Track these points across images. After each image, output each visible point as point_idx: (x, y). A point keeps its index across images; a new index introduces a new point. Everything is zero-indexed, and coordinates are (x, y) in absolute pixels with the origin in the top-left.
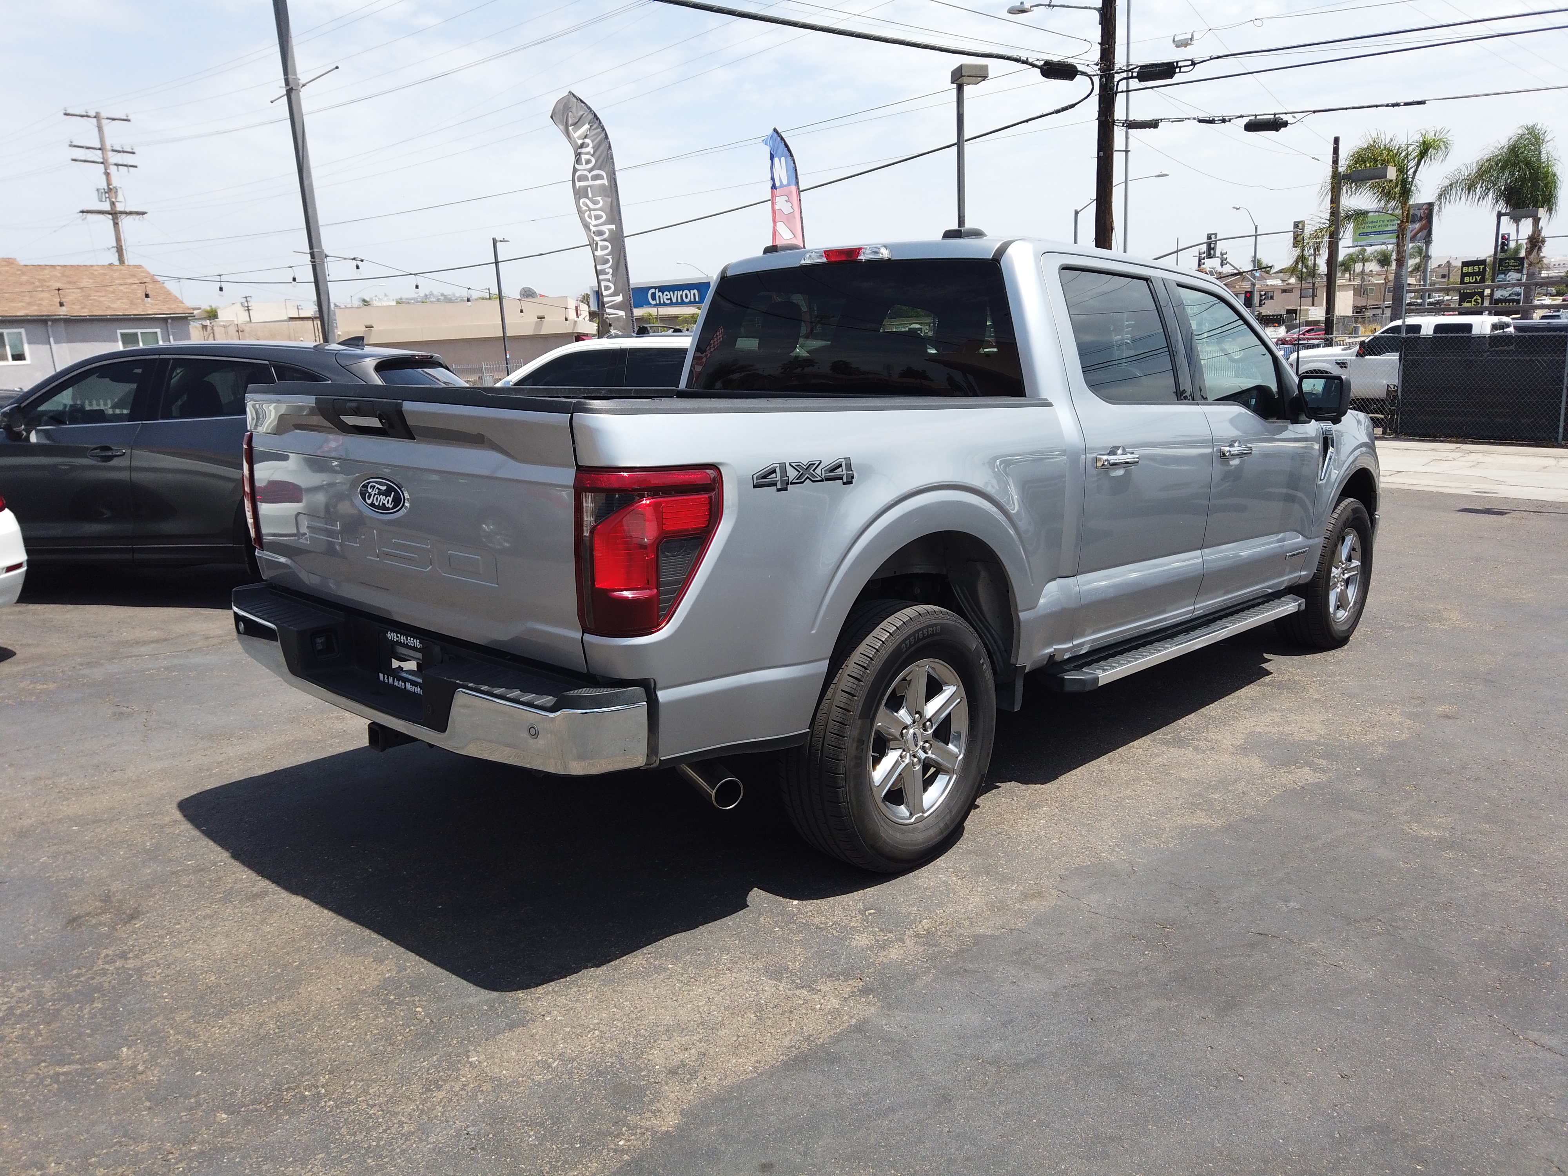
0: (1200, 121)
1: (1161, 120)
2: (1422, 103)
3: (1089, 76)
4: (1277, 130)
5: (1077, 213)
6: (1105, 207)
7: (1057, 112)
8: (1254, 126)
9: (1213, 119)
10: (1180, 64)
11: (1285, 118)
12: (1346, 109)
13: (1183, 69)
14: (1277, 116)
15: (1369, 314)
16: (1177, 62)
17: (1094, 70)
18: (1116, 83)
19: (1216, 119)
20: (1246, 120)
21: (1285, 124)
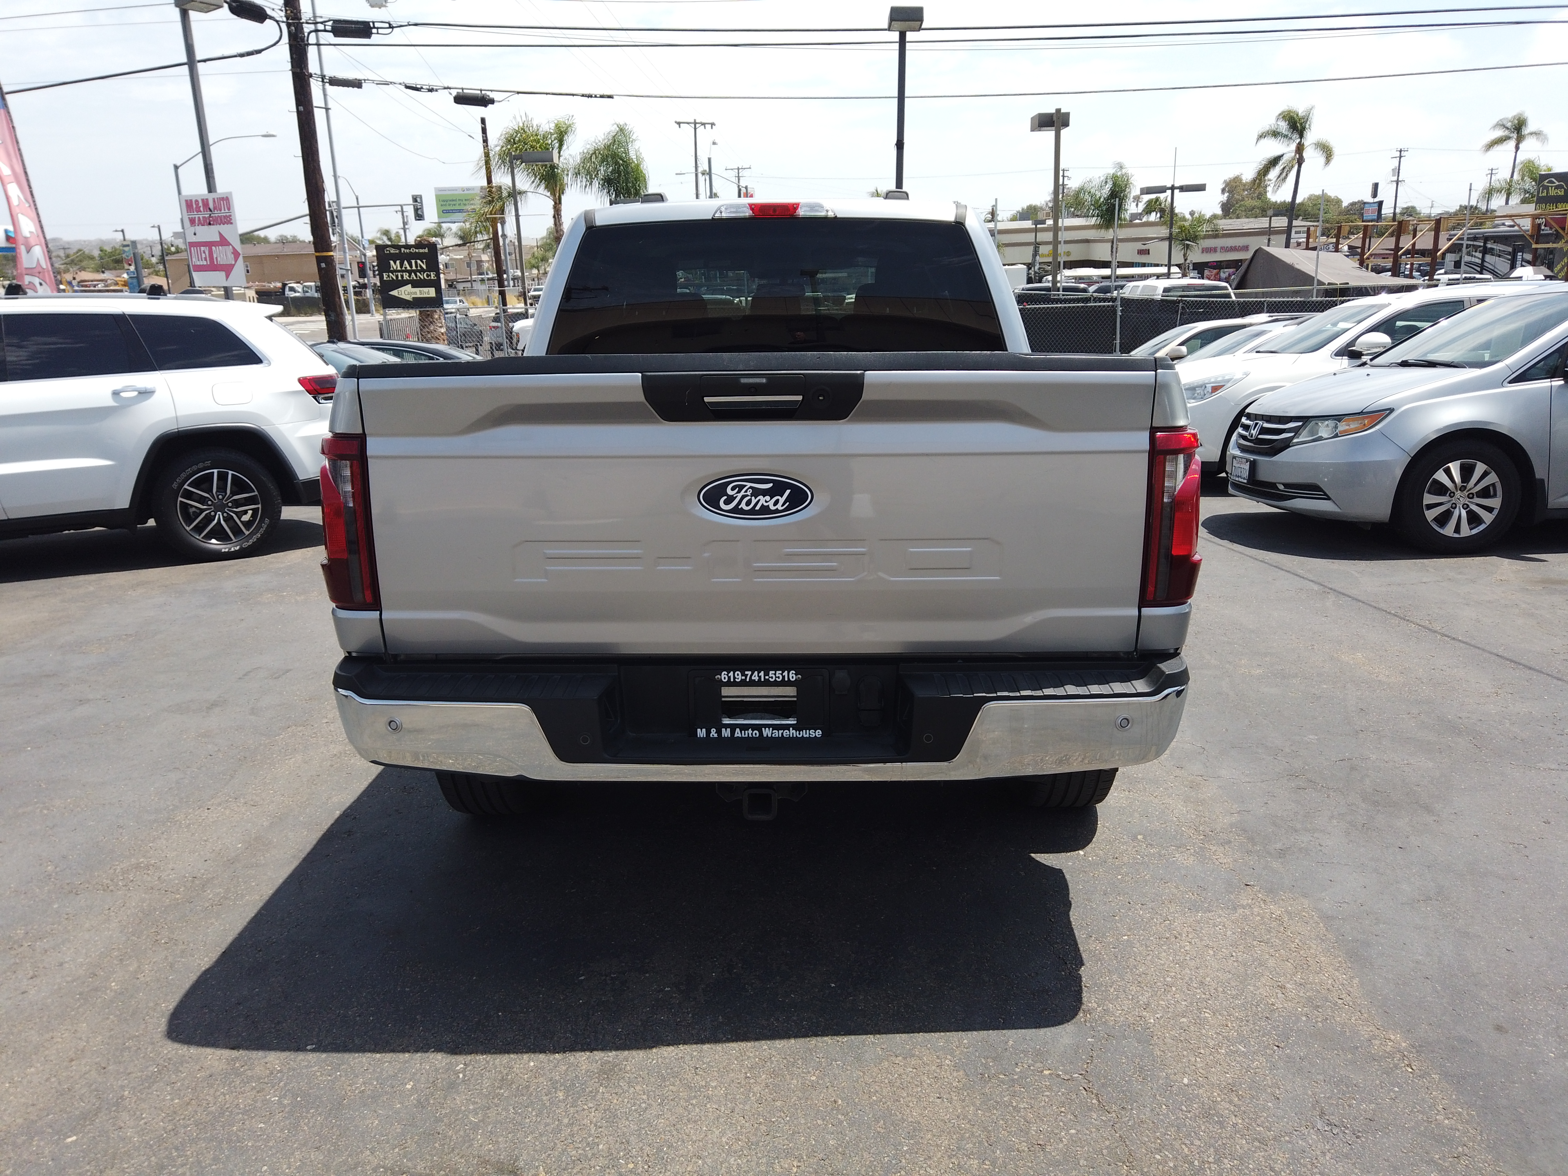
0: (407, 87)
1: (365, 80)
2: (610, 97)
3: (277, 22)
4: (486, 106)
5: (176, 168)
6: (314, 166)
7: (242, 55)
8: (462, 99)
9: (422, 88)
10: (377, 25)
11: (492, 95)
12: (547, 94)
13: (380, 31)
14: (483, 92)
15: (460, 286)
16: (373, 23)
17: (280, 15)
18: (306, 34)
19: (424, 87)
20: (454, 93)
21: (492, 101)
